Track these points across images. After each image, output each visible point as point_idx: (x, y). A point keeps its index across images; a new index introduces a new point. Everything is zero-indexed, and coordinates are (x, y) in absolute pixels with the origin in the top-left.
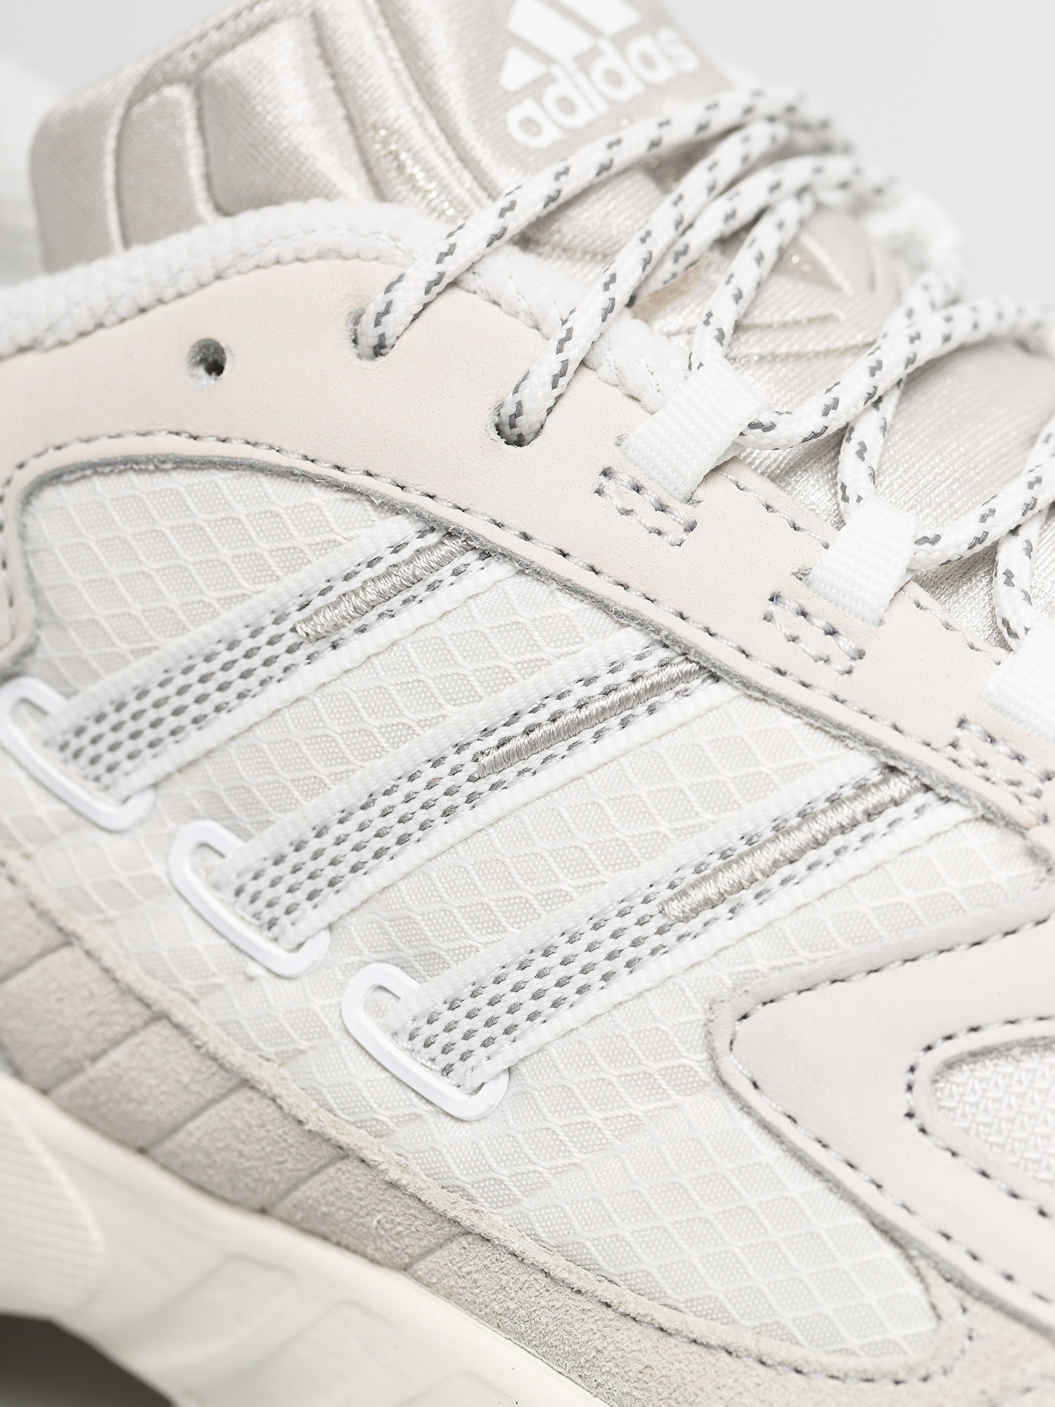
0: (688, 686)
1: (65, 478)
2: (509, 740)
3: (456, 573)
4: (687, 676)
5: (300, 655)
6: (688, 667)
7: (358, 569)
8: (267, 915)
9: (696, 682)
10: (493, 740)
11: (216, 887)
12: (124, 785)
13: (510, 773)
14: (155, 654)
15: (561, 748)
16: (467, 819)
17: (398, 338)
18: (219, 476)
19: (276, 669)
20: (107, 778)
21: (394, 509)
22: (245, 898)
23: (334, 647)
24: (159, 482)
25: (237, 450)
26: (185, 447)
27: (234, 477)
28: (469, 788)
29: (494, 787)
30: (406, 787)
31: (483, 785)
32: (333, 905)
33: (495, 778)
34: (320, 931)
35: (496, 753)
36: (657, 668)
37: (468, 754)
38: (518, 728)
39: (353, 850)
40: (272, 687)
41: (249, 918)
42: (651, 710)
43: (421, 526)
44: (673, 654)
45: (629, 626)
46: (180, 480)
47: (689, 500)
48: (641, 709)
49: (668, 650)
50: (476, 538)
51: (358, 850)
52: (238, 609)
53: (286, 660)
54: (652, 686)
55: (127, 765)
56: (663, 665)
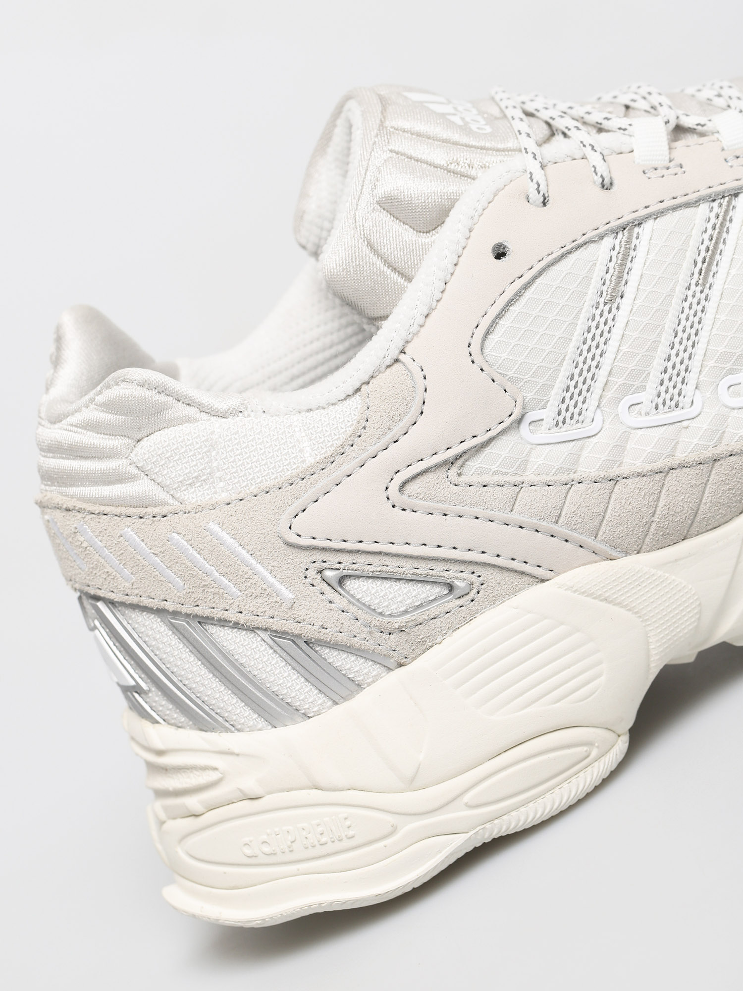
0: (733, 204)
1: (491, 330)
2: (701, 269)
3: (637, 238)
4: (729, 203)
5: (614, 310)
6: (727, 199)
7: (608, 266)
8: (673, 403)
9: (733, 203)
10: (696, 275)
11: (647, 414)
12: (588, 415)
13: (710, 280)
14: (567, 358)
15: (717, 257)
16: (711, 307)
17: (548, 192)
18: (538, 281)
19: (610, 323)
20: (581, 418)
21: (601, 237)
22: (661, 406)
23: (622, 297)
24: (523, 300)
25: (538, 267)
26: (520, 283)
27: (545, 276)
28: (703, 296)
29: (710, 288)
30: (683, 317)
31: (706, 291)
32: (692, 378)
33: (708, 285)
34: (695, 390)
35: (701, 277)
36: (720, 209)
37: (693, 287)
38: (699, 265)
39: (684, 353)
40: (614, 330)
41: (668, 410)
42: (731, 221)
43: (613, 236)
44: (719, 201)
45: (699, 205)
46: (528, 294)
47: (670, 161)
48: (728, 224)
49: (716, 201)
50: (635, 220)
51: (686, 351)
52: (582, 316)
53: (611, 316)
54: (724, 213)
55: (585, 406)
56: (720, 205)
